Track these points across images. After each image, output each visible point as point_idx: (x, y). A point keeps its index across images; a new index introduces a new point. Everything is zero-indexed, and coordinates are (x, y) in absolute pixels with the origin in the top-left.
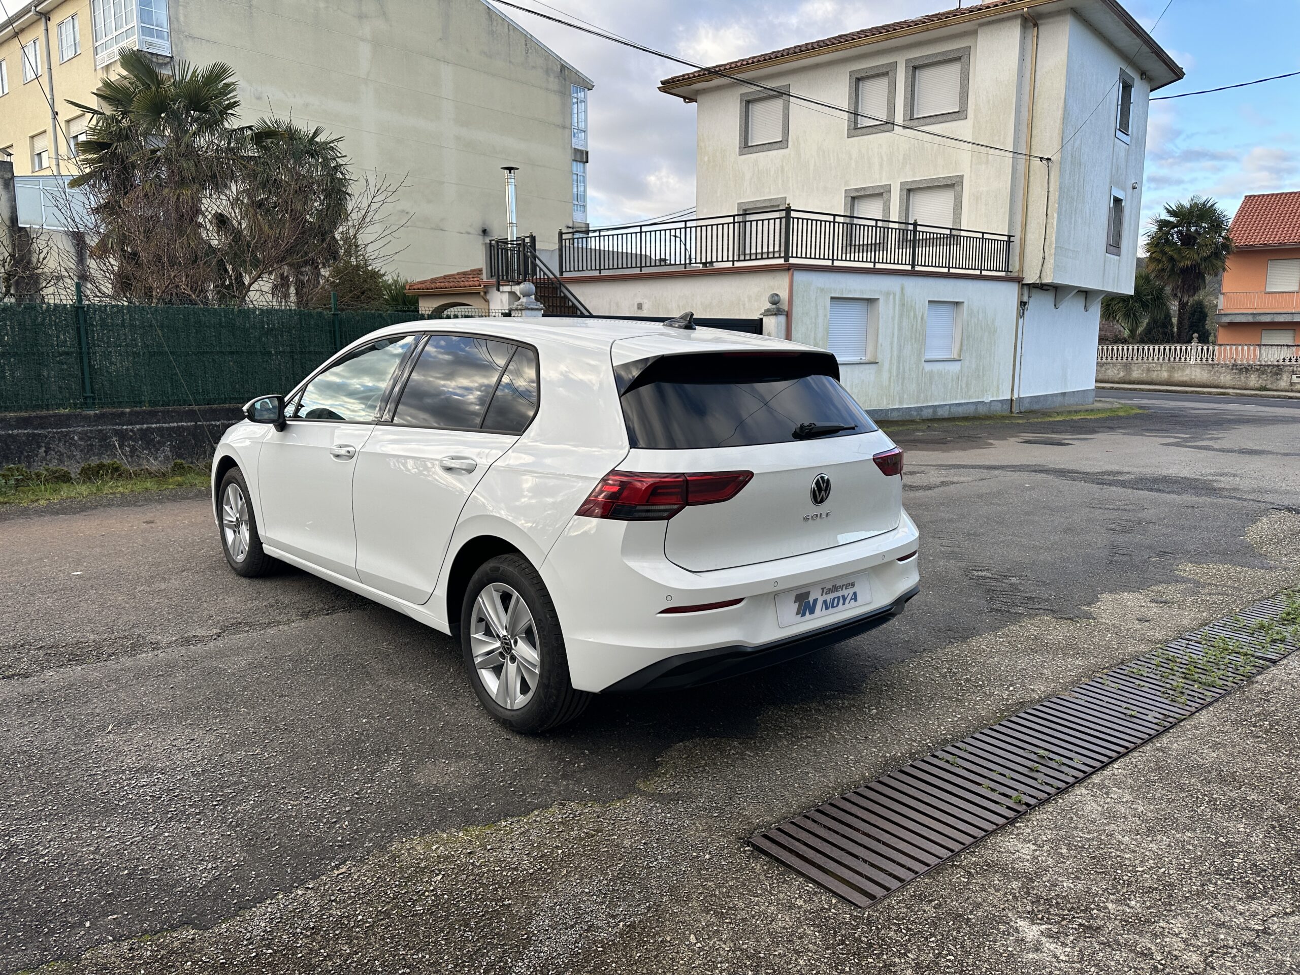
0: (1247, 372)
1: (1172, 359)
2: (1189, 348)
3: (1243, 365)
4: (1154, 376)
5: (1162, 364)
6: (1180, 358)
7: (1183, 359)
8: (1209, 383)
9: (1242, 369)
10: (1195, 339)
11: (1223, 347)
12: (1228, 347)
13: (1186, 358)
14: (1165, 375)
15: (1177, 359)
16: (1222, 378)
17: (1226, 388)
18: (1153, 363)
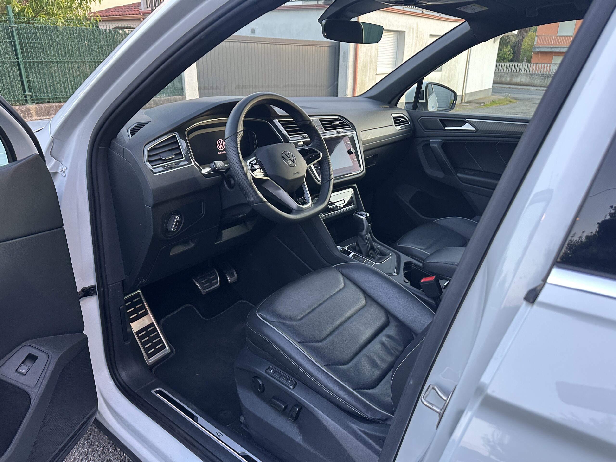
0: (548, 78)
1: (513, 71)
2: (521, 65)
3: (546, 74)
4: (503, 79)
5: (507, 74)
6: (517, 70)
7: (518, 71)
8: (529, 84)
9: (546, 76)
10: (525, 61)
11: (538, 65)
12: (540, 65)
13: (519, 70)
14: (508, 79)
15: (515, 71)
16: (536, 81)
17: (537, 86)
18: (503, 73)
